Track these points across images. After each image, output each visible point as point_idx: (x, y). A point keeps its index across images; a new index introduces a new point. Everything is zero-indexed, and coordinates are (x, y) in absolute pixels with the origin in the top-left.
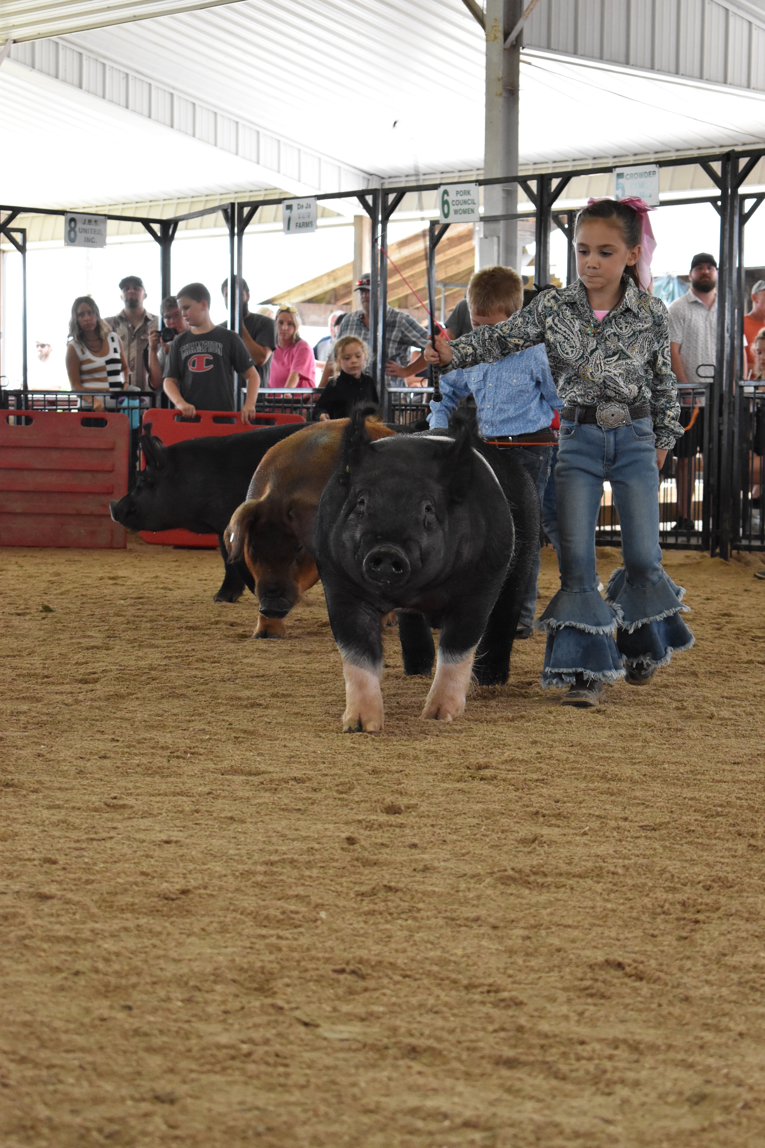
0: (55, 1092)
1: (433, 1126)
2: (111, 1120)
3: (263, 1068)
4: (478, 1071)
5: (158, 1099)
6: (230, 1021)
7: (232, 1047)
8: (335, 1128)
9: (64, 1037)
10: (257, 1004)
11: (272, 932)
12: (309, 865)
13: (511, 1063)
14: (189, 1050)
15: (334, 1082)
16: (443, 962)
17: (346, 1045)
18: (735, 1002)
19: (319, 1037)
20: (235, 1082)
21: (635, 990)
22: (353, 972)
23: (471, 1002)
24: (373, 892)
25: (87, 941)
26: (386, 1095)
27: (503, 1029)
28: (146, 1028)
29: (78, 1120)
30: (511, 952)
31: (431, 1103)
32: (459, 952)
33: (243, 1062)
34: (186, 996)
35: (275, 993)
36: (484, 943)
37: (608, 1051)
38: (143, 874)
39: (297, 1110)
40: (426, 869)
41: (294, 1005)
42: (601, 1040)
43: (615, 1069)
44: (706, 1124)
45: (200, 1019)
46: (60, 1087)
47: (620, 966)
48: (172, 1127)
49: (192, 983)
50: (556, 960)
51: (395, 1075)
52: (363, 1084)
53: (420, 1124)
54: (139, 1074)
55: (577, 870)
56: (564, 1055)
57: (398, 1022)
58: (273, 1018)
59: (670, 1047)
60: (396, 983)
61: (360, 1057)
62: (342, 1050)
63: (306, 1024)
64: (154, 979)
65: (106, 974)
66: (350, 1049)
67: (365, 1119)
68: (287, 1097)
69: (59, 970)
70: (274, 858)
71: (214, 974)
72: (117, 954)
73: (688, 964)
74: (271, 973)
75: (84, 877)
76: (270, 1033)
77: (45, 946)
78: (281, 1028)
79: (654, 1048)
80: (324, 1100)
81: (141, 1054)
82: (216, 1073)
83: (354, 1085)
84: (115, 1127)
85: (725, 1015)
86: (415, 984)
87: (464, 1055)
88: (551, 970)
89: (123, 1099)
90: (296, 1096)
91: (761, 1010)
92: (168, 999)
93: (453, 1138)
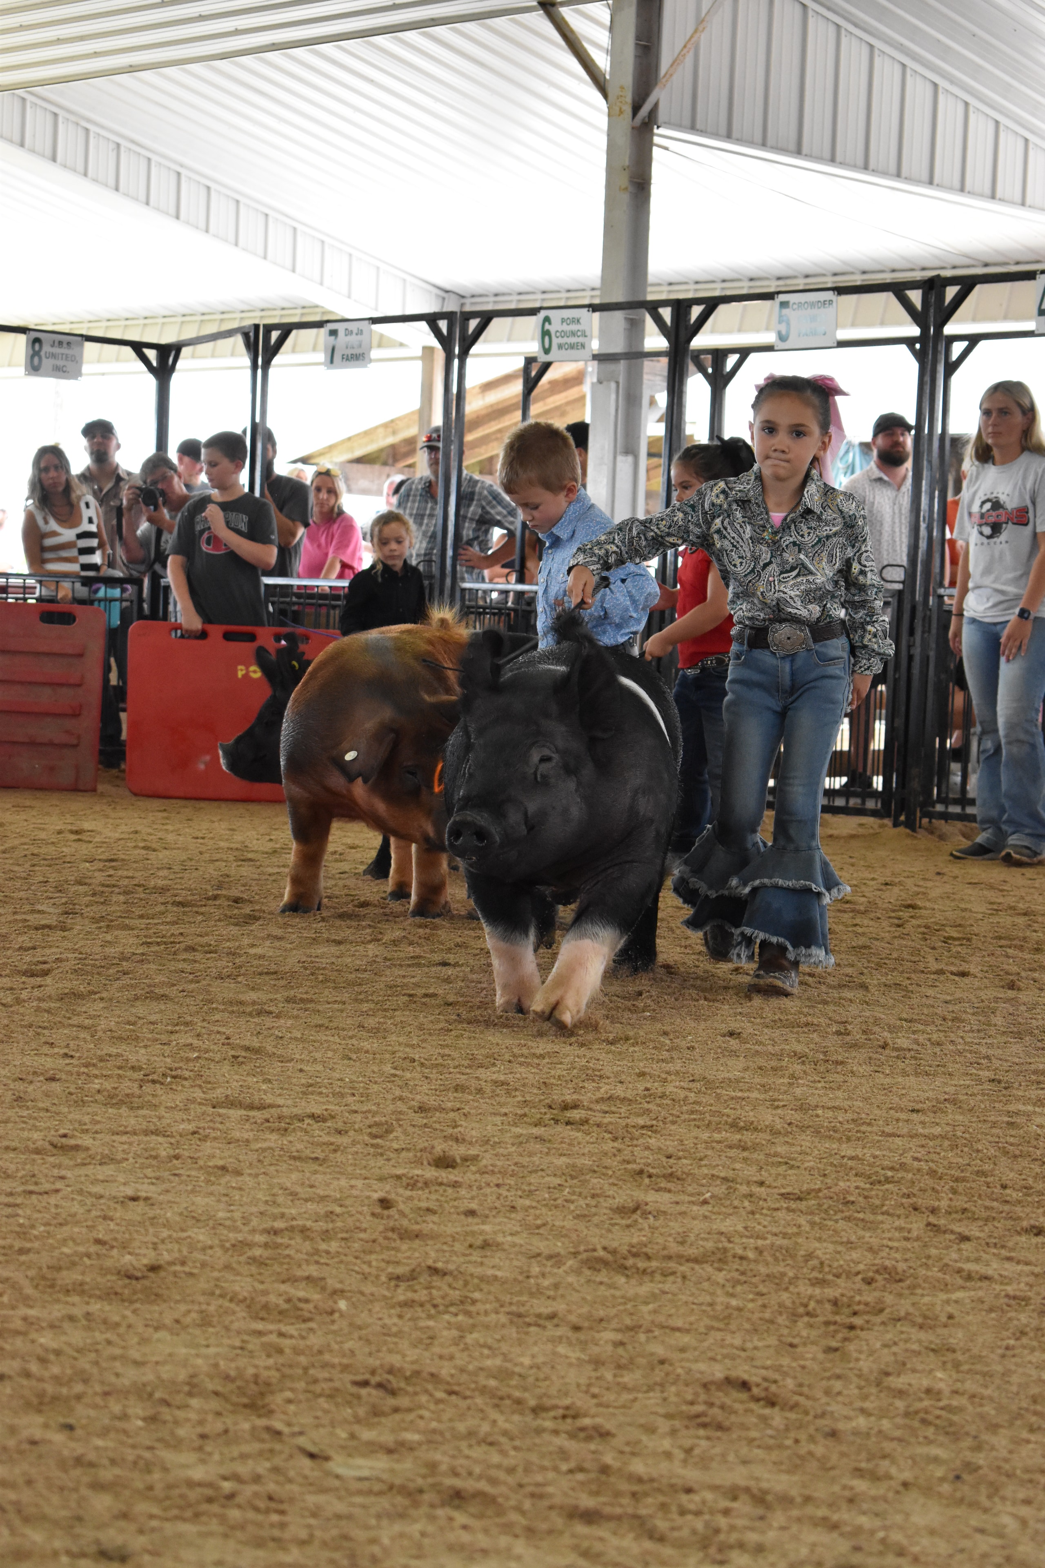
3: (251, 1515)
4: (544, 1526)
5: (103, 1555)
6: (208, 1449)
7: (210, 1485)
10: (246, 1426)
11: (271, 1327)
12: (326, 1235)
14: (150, 1488)
15: (346, 1537)
16: (503, 1375)
17: (365, 1485)
18: (900, 1440)
19: (328, 1474)
20: (210, 1534)
21: (764, 1419)
22: (380, 1386)
23: (539, 1431)
24: (412, 1276)
25: (18, 1333)
26: (418, 1557)
27: (581, 1469)
28: (92, 1456)
30: (597, 1363)
32: (527, 1361)
33: (223, 1506)
34: (150, 1412)
35: (271, 1412)
36: (561, 1349)
37: (725, 1503)
38: (98, 1242)
40: (485, 1245)
41: (296, 1429)
42: (714, 1488)
43: (732, 1528)
45: (167, 1445)
47: (745, 1385)
49: (158, 1395)
50: (658, 1375)
51: (430, 1529)
52: (386, 1541)
54: (79, 1519)
55: (692, 1252)
56: (663, 1507)
57: (438, 1457)
58: (267, 1446)
59: (808, 1499)
60: (438, 1402)
61: (384, 1503)
62: (360, 1492)
63: (312, 1456)
64: (107, 1389)
65: (41, 1380)
66: (370, 1492)
68: (281, 1556)
70: (279, 1224)
71: (188, 1384)
72: (58, 1353)
73: (838, 1385)
74: (268, 1384)
75: (17, 1244)
76: (263, 1467)
78: (278, 1461)
79: (786, 1500)
80: (332, 1562)
81: (85, 1491)
82: (184, 1520)
83: (373, 1541)
85: (884, 1457)
86: (464, 1404)
87: (527, 1505)
88: (650, 1389)
89: (55, 1554)
90: (294, 1555)
91: (935, 1451)
92: (124, 1417)
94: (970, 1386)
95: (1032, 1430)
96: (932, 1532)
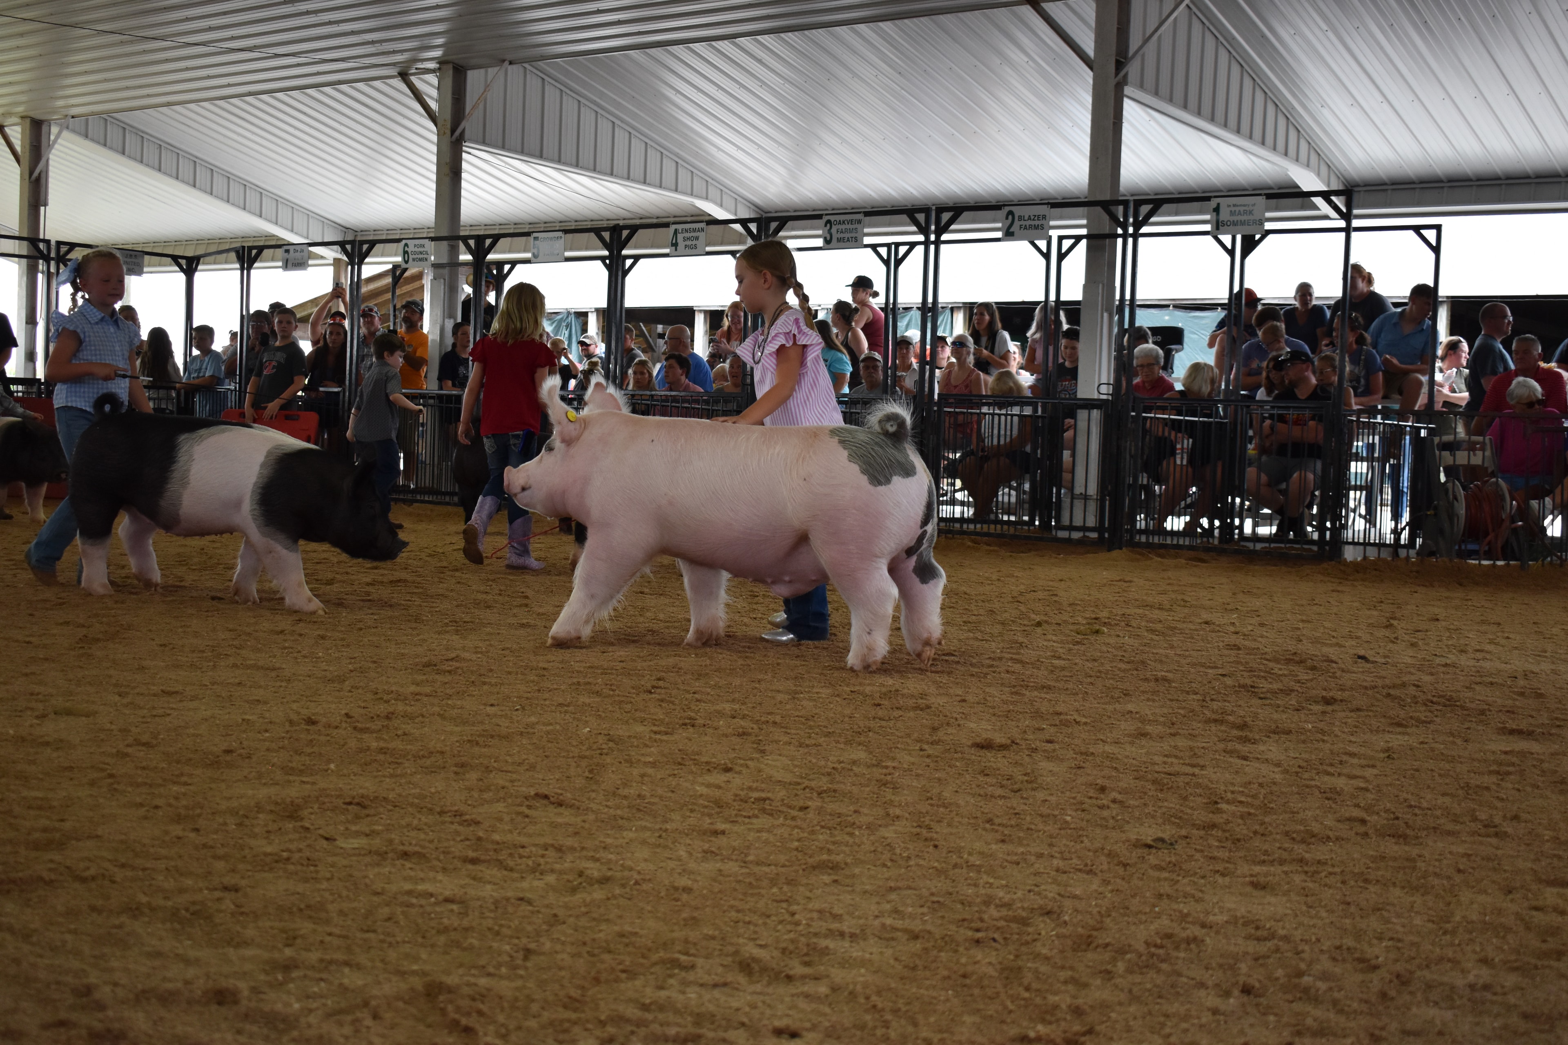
0: (151, 885)
1: (423, 902)
2: (194, 903)
3: (299, 868)
4: (451, 867)
5: (226, 889)
6: (272, 838)
7: (276, 854)
8: (355, 904)
9: (152, 850)
10: (291, 826)
11: (297, 778)
14: (245, 857)
15: (351, 876)
16: (421, 797)
17: (357, 852)
19: (336, 847)
20: (280, 878)
22: (358, 804)
23: (443, 823)
26: (389, 884)
27: (468, 839)
28: (211, 843)
29: (170, 903)
30: (470, 789)
31: (420, 887)
32: (433, 790)
33: (284, 864)
34: (238, 822)
37: (541, 852)
39: (327, 895)
41: (317, 827)
42: (535, 845)
43: (547, 863)
44: (610, 895)
45: (250, 837)
46: (154, 882)
47: (546, 797)
48: (237, 906)
49: (241, 813)
50: (502, 794)
51: (393, 870)
52: (371, 877)
53: (414, 901)
54: (210, 873)
57: (393, 836)
58: (303, 835)
59: (583, 848)
60: (389, 811)
61: (368, 859)
62: (354, 855)
63: (327, 839)
65: (177, 808)
66: (360, 855)
67: (375, 899)
68: (318, 886)
69: (141, 805)
71: (256, 807)
72: (185, 794)
73: (593, 795)
74: (298, 805)
76: (302, 845)
77: (130, 789)
78: (309, 842)
79: (572, 849)
80: (346, 887)
81: (210, 860)
82: (265, 872)
83: (366, 877)
84: (198, 907)
86: (402, 811)
87: (442, 857)
88: (498, 801)
89: (201, 890)
90: (324, 885)
91: (644, 823)
92: (225, 824)
93: (438, 909)
94: (660, 791)
95: (692, 811)
96: (646, 860)
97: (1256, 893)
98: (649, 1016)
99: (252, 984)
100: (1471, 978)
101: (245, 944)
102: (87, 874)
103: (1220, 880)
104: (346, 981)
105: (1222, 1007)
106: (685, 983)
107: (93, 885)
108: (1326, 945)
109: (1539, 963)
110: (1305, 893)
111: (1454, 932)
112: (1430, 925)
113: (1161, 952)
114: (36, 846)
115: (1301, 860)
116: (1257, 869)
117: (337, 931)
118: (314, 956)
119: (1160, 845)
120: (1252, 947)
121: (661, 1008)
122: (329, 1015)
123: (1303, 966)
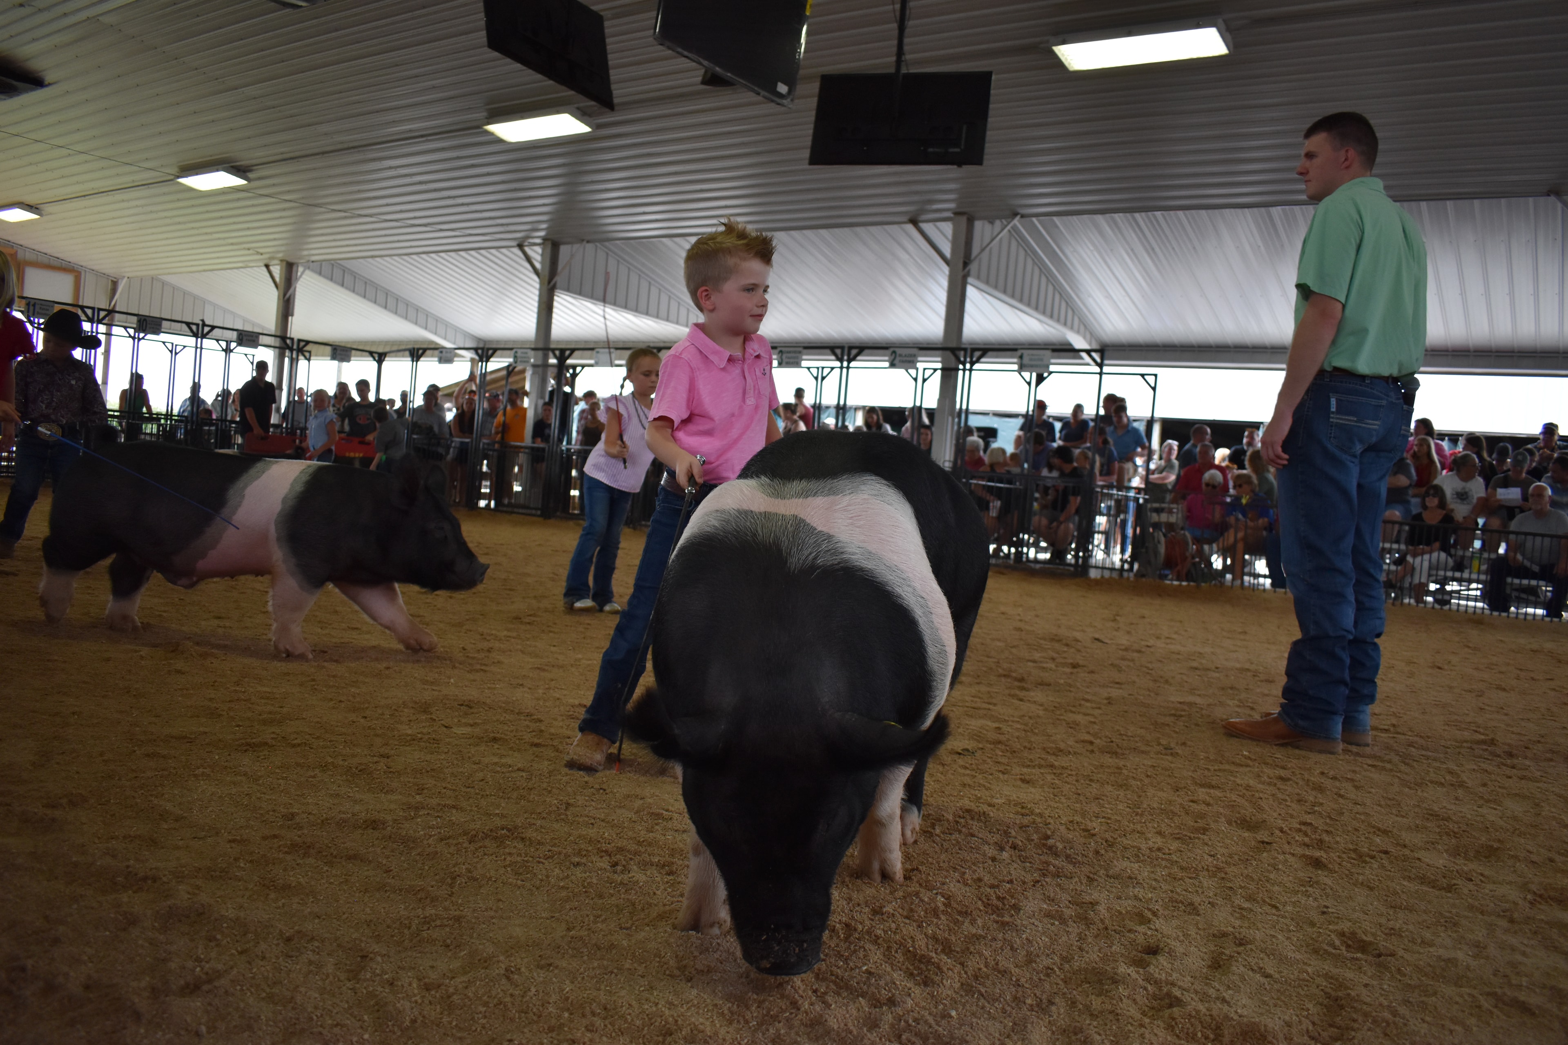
0: (334, 751)
1: (505, 770)
2: (360, 764)
3: (428, 744)
4: (523, 748)
5: (382, 756)
6: (412, 725)
7: (414, 735)
8: (462, 770)
9: (337, 729)
10: (424, 717)
13: (537, 745)
14: (394, 736)
15: (460, 751)
16: (507, 703)
17: (465, 736)
19: (452, 732)
20: (415, 750)
23: (520, 720)
26: (483, 757)
27: (533, 731)
28: (373, 726)
29: (346, 763)
30: (538, 699)
31: (504, 761)
33: (419, 742)
34: (391, 713)
35: (431, 714)
39: (444, 763)
41: (440, 719)
45: (398, 723)
46: (336, 750)
48: (388, 767)
49: (393, 708)
50: (558, 703)
51: (487, 749)
52: (473, 753)
53: (499, 769)
54: (372, 745)
57: (488, 727)
58: (431, 724)
60: (486, 711)
61: (471, 741)
62: (463, 738)
63: (446, 727)
65: (353, 703)
66: (466, 738)
67: (474, 767)
68: (439, 757)
69: (331, 700)
71: (403, 705)
72: (359, 694)
74: (429, 705)
76: (430, 730)
78: (435, 728)
80: (456, 758)
81: (372, 737)
82: (407, 746)
83: (469, 752)
84: (363, 767)
86: (494, 712)
87: (517, 742)
89: (366, 756)
90: (443, 756)
92: (383, 714)
93: (514, 775)
97: (1023, 785)
98: (643, 850)
99: (395, 817)
100: (1150, 843)
101: (392, 791)
102: (295, 742)
103: (1001, 775)
104: (453, 818)
105: (998, 857)
106: (665, 829)
107: (299, 749)
108: (1064, 820)
109: (1192, 835)
110: (1053, 786)
111: (1142, 815)
112: (1128, 809)
113: (962, 820)
114: (264, 722)
115: (1052, 766)
116: (1025, 770)
117: (449, 786)
118: (434, 801)
119: (966, 753)
120: (1019, 820)
121: (650, 844)
122: (442, 840)
123: (1049, 833)
